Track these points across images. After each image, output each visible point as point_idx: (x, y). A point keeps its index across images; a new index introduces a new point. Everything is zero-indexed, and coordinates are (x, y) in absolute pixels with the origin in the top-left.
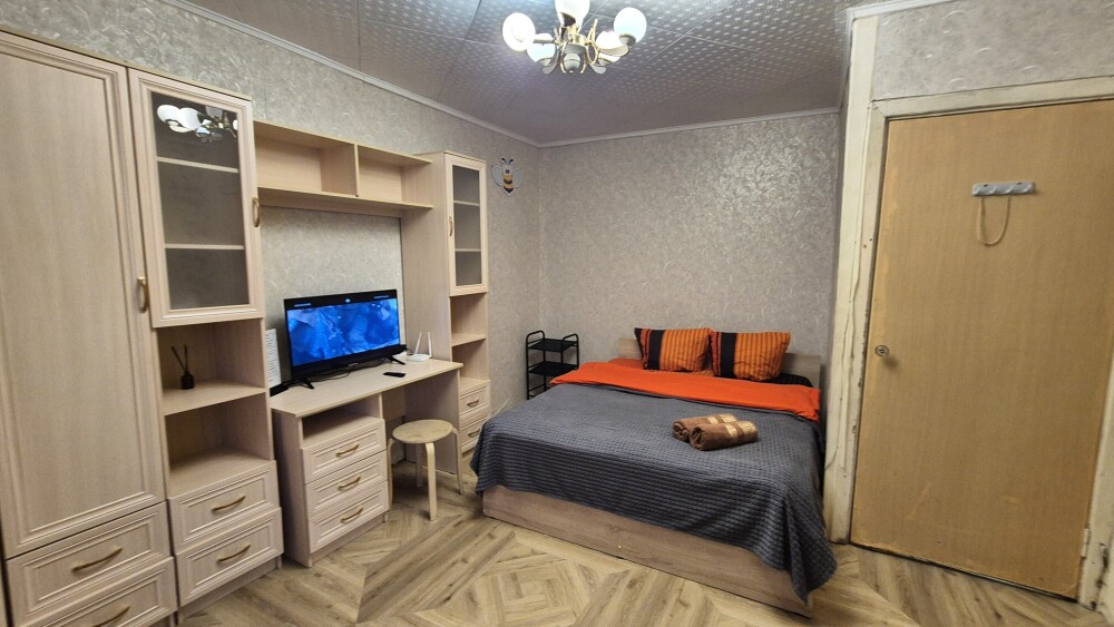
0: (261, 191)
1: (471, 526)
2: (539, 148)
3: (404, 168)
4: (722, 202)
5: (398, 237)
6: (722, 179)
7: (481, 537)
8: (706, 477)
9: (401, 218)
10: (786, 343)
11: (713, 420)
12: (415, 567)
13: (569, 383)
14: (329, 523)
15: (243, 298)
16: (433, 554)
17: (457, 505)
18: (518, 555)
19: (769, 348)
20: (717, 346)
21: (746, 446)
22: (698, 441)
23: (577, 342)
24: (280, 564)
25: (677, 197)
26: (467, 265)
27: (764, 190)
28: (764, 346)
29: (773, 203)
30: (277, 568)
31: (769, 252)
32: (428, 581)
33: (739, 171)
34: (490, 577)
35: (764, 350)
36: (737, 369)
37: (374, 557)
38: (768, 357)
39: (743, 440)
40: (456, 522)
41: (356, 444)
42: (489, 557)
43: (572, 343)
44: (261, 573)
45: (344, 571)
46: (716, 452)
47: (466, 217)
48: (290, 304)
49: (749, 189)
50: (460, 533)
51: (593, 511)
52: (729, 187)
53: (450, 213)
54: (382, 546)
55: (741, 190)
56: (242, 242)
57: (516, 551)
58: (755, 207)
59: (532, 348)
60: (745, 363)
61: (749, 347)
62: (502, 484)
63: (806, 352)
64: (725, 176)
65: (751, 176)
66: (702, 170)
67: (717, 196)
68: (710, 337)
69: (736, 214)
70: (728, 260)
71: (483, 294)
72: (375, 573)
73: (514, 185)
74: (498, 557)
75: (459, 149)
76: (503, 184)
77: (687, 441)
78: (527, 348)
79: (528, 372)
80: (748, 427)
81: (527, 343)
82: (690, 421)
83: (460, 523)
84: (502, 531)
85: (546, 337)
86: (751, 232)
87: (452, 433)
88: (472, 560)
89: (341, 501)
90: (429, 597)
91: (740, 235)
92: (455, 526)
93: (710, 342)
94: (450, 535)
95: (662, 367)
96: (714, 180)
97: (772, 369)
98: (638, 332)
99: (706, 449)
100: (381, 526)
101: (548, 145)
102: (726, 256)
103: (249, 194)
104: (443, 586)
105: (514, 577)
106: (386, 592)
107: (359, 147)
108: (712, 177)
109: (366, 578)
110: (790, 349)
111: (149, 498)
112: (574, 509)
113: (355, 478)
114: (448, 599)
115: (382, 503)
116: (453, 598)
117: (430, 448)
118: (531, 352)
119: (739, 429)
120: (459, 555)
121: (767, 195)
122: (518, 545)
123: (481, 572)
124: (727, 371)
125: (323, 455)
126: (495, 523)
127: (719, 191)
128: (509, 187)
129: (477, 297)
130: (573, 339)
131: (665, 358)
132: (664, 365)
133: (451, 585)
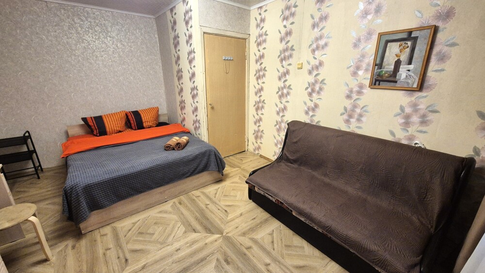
6: (109, 38)
11: (174, 140)
19: (154, 114)
20: (132, 117)
22: (179, 147)
23: (30, 135)
29: (136, 53)
31: (139, 75)
33: (117, 35)
36: (145, 125)
38: (154, 117)
43: (26, 137)
57: (126, 229)
60: (147, 122)
61: (146, 115)
68: (127, 114)
74: (122, 236)
77: (174, 149)
83: (74, 246)
92: (72, 249)
93: (128, 116)
95: (108, 133)
97: (157, 121)
98: (84, 119)
99: (182, 149)
119: (185, 139)
124: (140, 127)
131: (109, 129)
132: (110, 132)
133: (118, 258)
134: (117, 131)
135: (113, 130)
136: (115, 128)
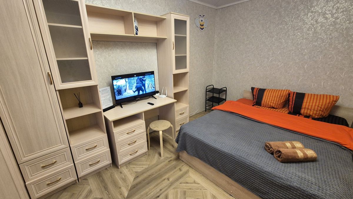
0: (92, 35)
1: (174, 163)
2: (216, 9)
3: (157, 22)
4: (308, 27)
5: (156, 50)
6: (310, 14)
7: (177, 169)
8: (282, 181)
9: (157, 43)
10: (336, 101)
11: (288, 144)
12: (151, 177)
13: (219, 110)
14: (125, 155)
15: (89, 78)
16: (158, 173)
17: (171, 152)
18: (188, 182)
19: (324, 103)
20: (292, 99)
21: (309, 164)
22: (279, 157)
23: (226, 90)
24: (111, 165)
25: (281, 26)
26: (180, 61)
27: (337, 18)
28: (321, 101)
29: (342, 25)
30: (111, 166)
31: (333, 53)
32: (154, 186)
33: (322, 8)
34: (176, 190)
35: (321, 104)
36: (302, 111)
37: (139, 169)
38: (323, 107)
39: (307, 160)
40: (169, 160)
41: (134, 130)
42: (177, 180)
43: (224, 91)
44: (106, 168)
45: (129, 173)
46: (289, 164)
47: (180, 41)
48: (114, 78)
49: (326, 19)
50: (170, 165)
51: (221, 174)
52: (313, 18)
53: (173, 40)
54: (143, 165)
55: (321, 19)
56: (87, 56)
57: (189, 180)
58: (329, 28)
59: (208, 91)
60: (308, 109)
61: (311, 101)
62: (186, 151)
63: (347, 105)
64: (312, 12)
65: (329, 11)
66: (298, 10)
67: (305, 23)
68: (289, 94)
69: (315, 32)
70: (306, 57)
71: (187, 73)
72: (137, 177)
73: (204, 27)
74: (181, 180)
75: (181, 12)
76: (199, 26)
77: (272, 154)
78: (206, 91)
79: (206, 100)
80: (310, 153)
81: (206, 90)
82: (275, 144)
83: (171, 161)
84: (185, 168)
85: (214, 87)
86: (323, 42)
87: (170, 127)
88: (171, 180)
89: (129, 149)
90: (152, 194)
91: (316, 44)
92: (169, 161)
93: (289, 96)
94: (166, 165)
95: (262, 105)
96: (305, 15)
97: (324, 113)
98: (253, 89)
99: (283, 162)
100: (145, 156)
101: (219, 7)
102: (305, 55)
103: (87, 37)
104: (158, 190)
105: (185, 193)
106: (139, 186)
107: (134, 13)
108: (303, 14)
109: (135, 178)
110: (337, 104)
111: (63, 146)
112: (212, 169)
113: (135, 141)
114: (158, 197)
115: (145, 149)
116: (161, 197)
117: (161, 133)
118: (207, 93)
119: (304, 153)
120: (166, 176)
121: (338, 21)
122: (189, 177)
123: (172, 187)
124: (296, 111)
125: (122, 133)
126: (183, 164)
127: (307, 21)
128: (202, 27)
129: (185, 74)
130: (225, 89)
131: (264, 102)
132: (264, 104)
133: (161, 190)
134: (270, 106)
135: (267, 104)
136: (270, 103)
